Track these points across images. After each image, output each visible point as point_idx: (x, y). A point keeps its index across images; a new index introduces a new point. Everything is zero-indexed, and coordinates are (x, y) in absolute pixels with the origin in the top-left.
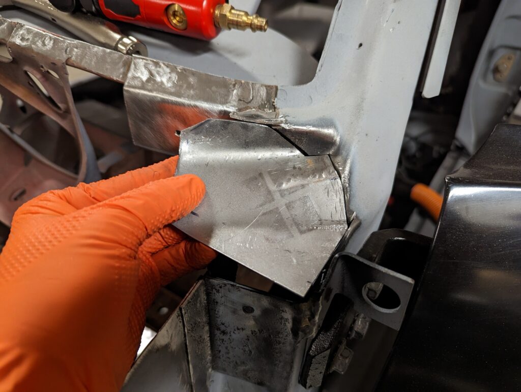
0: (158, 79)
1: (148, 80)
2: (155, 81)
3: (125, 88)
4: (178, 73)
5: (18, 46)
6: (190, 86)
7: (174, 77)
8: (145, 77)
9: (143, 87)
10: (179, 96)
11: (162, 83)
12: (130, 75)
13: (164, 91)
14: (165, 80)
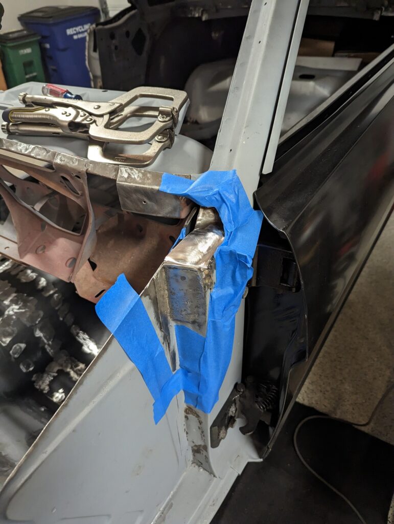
0: (133, 177)
1: (128, 177)
2: (131, 177)
3: (117, 182)
4: (142, 173)
5: (59, 164)
6: (148, 179)
7: (141, 175)
8: (126, 175)
9: (126, 181)
10: (144, 185)
11: (135, 178)
12: (118, 176)
13: (136, 182)
14: (136, 177)
